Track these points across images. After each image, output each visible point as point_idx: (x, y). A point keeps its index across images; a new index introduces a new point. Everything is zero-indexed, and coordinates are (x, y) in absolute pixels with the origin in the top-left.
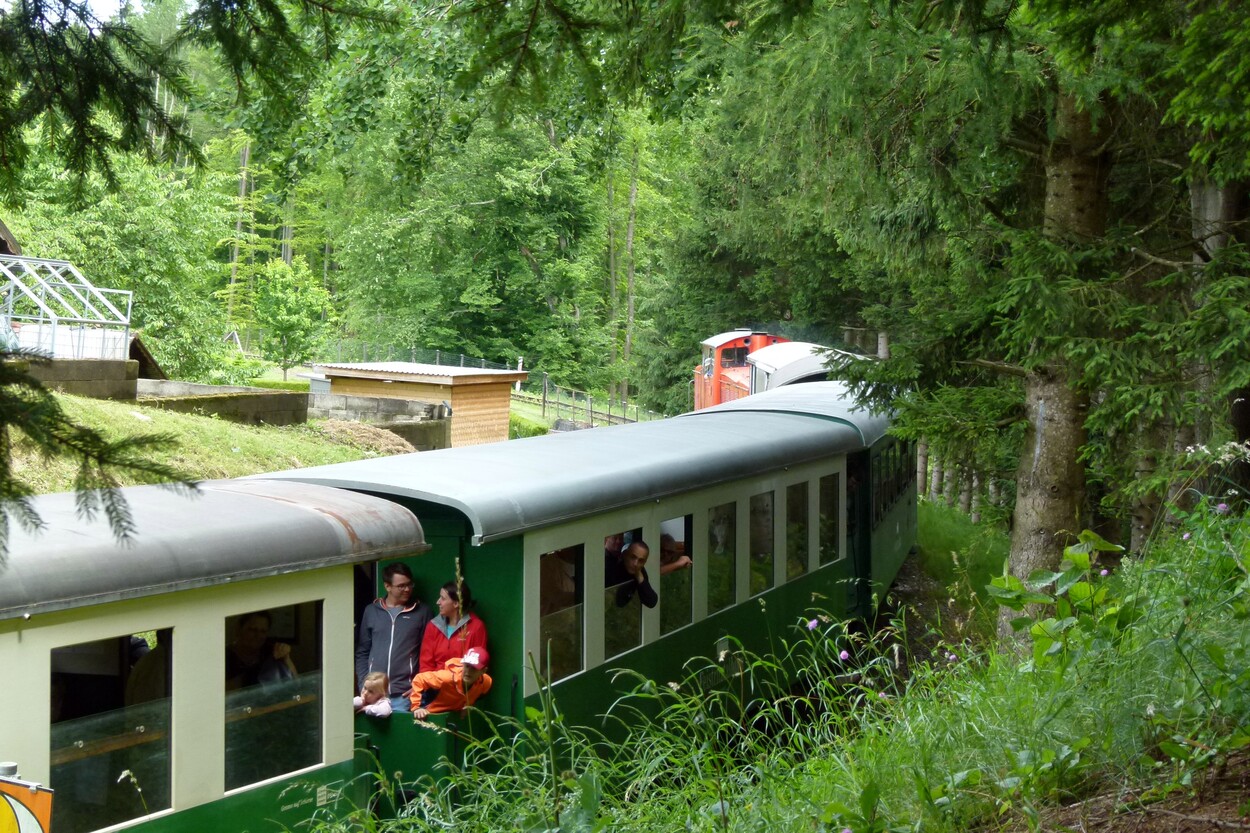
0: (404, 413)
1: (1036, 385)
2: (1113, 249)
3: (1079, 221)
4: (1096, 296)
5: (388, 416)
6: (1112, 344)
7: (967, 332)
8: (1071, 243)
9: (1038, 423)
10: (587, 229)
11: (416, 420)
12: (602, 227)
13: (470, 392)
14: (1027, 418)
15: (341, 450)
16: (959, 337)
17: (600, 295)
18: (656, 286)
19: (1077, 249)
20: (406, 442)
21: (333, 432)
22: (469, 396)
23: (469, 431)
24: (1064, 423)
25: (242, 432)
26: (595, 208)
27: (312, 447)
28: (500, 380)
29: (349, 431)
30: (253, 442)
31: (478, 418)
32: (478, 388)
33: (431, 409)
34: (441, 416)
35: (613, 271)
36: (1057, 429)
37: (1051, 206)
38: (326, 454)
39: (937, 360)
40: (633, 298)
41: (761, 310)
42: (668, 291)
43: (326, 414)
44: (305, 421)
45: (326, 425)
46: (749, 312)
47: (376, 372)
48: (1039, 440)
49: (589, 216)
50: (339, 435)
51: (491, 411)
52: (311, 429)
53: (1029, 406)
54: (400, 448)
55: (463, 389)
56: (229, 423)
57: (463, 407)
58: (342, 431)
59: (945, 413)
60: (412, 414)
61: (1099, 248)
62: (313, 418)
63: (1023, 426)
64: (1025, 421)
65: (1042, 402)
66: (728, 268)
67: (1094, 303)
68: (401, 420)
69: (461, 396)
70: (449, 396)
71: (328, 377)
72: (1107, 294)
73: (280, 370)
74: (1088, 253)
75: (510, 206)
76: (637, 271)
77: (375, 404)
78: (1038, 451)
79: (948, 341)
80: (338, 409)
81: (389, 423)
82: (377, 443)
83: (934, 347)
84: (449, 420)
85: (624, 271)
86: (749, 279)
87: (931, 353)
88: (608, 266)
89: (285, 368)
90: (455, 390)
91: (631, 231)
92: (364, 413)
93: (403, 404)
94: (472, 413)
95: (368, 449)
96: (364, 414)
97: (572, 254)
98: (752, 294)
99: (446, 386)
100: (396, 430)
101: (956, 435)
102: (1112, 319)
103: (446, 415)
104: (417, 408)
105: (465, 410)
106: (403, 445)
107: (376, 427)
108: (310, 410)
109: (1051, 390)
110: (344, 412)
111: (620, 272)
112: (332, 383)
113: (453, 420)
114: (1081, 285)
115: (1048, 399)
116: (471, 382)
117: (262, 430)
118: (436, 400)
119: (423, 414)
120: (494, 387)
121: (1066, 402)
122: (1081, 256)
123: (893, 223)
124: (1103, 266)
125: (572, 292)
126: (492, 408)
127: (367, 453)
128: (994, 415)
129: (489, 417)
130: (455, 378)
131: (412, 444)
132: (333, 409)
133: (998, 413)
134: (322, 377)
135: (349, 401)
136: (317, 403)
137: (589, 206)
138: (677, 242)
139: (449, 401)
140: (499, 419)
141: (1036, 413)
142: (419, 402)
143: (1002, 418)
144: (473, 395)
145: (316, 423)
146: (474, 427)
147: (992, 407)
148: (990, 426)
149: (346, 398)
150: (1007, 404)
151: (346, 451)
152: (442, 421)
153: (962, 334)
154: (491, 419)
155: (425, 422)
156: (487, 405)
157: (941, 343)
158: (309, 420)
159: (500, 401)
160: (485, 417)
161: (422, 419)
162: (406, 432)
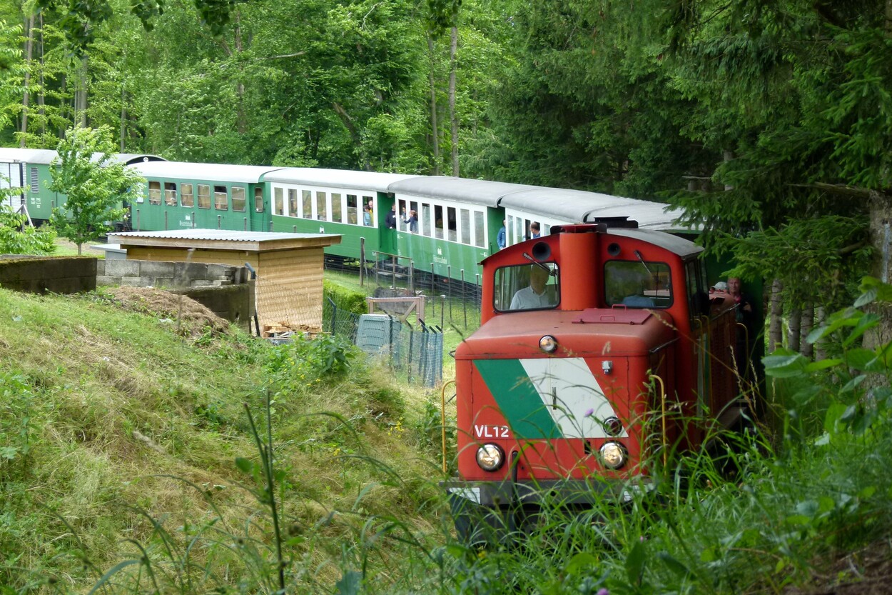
0: (203, 278)
1: (881, 207)
5: (186, 282)
7: (804, 155)
9: (884, 250)
10: (406, 81)
11: (217, 284)
12: (421, 81)
13: (279, 259)
14: (872, 244)
15: (134, 318)
16: (795, 161)
17: (423, 153)
20: (204, 308)
21: (125, 299)
22: (277, 262)
23: (279, 301)
25: (24, 301)
26: (414, 58)
27: (102, 315)
28: (312, 244)
29: (142, 297)
30: (35, 310)
31: (289, 286)
33: (232, 272)
34: (243, 280)
35: (435, 128)
38: (117, 322)
39: (772, 188)
40: (457, 157)
41: (596, 163)
42: (495, 146)
43: (118, 280)
44: (94, 288)
45: (120, 293)
46: (582, 164)
47: (176, 239)
48: (885, 268)
49: (407, 67)
50: (131, 301)
51: (303, 278)
52: (101, 296)
53: (874, 231)
54: (199, 314)
55: (272, 256)
56: (10, 292)
57: (272, 275)
58: (135, 298)
59: (783, 244)
60: (211, 279)
62: (102, 285)
63: (867, 252)
64: (870, 248)
65: (887, 226)
66: (558, 118)
68: (200, 285)
69: (270, 263)
70: (256, 263)
73: (74, 245)
75: (321, 58)
76: (463, 126)
77: (171, 269)
78: (885, 279)
79: (783, 166)
80: (131, 275)
81: (187, 288)
82: (174, 310)
83: (769, 174)
84: (253, 285)
85: (446, 127)
86: (583, 127)
87: (767, 180)
89: (79, 243)
90: (263, 256)
91: (454, 82)
92: (159, 279)
93: (202, 268)
94: (282, 281)
95: (164, 317)
96: (160, 281)
97: (392, 107)
98: (587, 145)
99: (252, 253)
100: (194, 295)
101: (795, 266)
103: (249, 278)
104: (217, 272)
105: (274, 278)
106: (202, 311)
107: (173, 292)
108: (99, 278)
110: (137, 279)
111: (443, 129)
112: (128, 253)
113: (256, 283)
116: (280, 246)
117: (47, 298)
118: (239, 265)
119: (224, 278)
120: (303, 252)
123: (733, 55)
125: (390, 151)
126: (304, 275)
127: (163, 321)
128: (836, 242)
129: (301, 285)
130: (261, 243)
131: (213, 311)
132: (126, 276)
133: (840, 240)
134: (117, 247)
135: (143, 266)
136: (108, 270)
137: (407, 56)
138: (501, 90)
139: (253, 266)
140: (311, 287)
141: (882, 238)
142: (220, 267)
143: (845, 245)
144: (283, 262)
145: (106, 291)
146: (285, 297)
147: (834, 233)
148: (832, 254)
149: (140, 263)
150: (849, 229)
151: (140, 319)
152: (245, 285)
153: (799, 158)
154: (304, 288)
155: (226, 286)
156: (298, 272)
157: (776, 169)
158: (98, 288)
159: (312, 268)
160: (296, 285)
161: (223, 283)
162: (205, 298)
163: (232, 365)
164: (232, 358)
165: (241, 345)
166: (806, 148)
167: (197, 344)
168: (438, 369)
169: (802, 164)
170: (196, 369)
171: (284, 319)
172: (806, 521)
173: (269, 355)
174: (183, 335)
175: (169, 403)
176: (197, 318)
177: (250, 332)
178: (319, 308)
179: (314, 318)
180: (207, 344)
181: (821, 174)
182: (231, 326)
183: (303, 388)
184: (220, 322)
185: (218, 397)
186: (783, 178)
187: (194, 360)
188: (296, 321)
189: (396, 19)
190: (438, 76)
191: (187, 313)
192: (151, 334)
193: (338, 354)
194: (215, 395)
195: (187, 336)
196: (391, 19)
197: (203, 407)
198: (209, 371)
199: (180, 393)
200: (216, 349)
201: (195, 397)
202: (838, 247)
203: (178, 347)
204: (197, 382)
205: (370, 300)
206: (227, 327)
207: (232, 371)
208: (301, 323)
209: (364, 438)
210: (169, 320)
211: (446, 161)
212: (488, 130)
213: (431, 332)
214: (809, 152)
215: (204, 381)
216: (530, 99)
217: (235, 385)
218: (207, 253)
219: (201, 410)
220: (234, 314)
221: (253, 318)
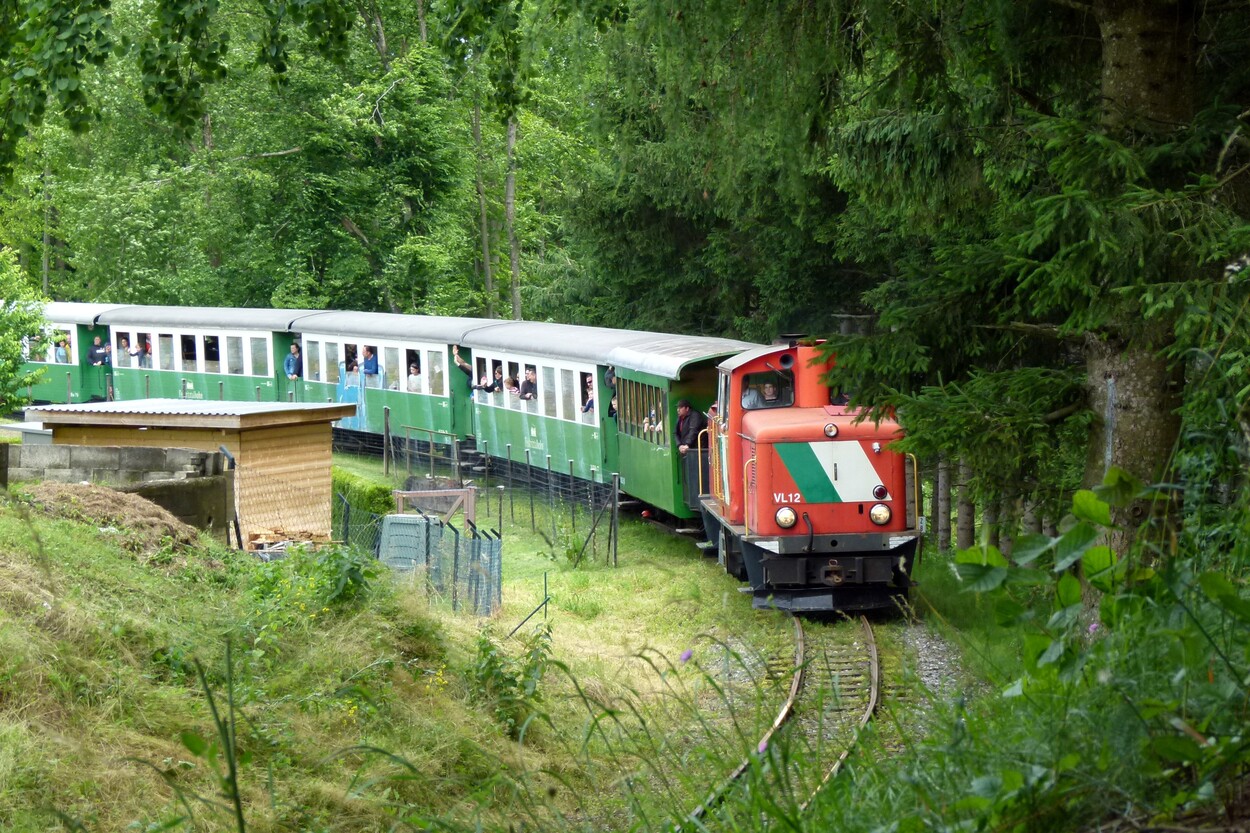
0: (159, 468)
1: (1102, 355)
2: (1204, 140)
3: (1154, 104)
4: (1178, 213)
5: (135, 474)
6: (1211, 288)
7: (994, 284)
8: (1139, 134)
9: (1107, 414)
10: (444, 187)
11: (180, 477)
12: (467, 184)
13: (269, 439)
14: (1090, 407)
15: (62, 527)
16: (982, 292)
17: (472, 288)
18: (553, 267)
19: (1149, 142)
21: (49, 500)
22: (266, 444)
23: (270, 498)
24: (1145, 411)
26: (455, 154)
28: (315, 418)
29: (73, 498)
31: (283, 478)
32: (280, 432)
33: (202, 460)
34: (217, 471)
35: (487, 251)
36: (1136, 421)
37: (1109, 81)
39: (949, 331)
40: (518, 290)
42: (572, 274)
43: (39, 473)
44: (5, 486)
45: (44, 491)
47: (122, 414)
48: (1110, 440)
49: (445, 167)
50: (58, 504)
51: (303, 466)
52: (15, 498)
53: (1093, 388)
54: (156, 520)
55: (258, 435)
57: (259, 462)
58: (64, 499)
59: (969, 408)
60: (172, 470)
61: (1182, 138)
62: (17, 482)
63: (1084, 419)
64: (1087, 412)
65: (1111, 381)
67: (1175, 225)
68: (156, 479)
69: (255, 445)
70: (237, 446)
71: (47, 425)
72: (1195, 209)
74: (1165, 148)
75: (324, 158)
76: (526, 250)
77: (115, 457)
78: (1109, 455)
79: (965, 299)
80: (57, 467)
81: (138, 484)
82: (119, 514)
83: (945, 310)
84: (231, 477)
85: (503, 250)
87: (943, 319)
88: (479, 242)
90: (245, 436)
91: (512, 187)
92: (98, 470)
93: (158, 454)
94: (273, 470)
95: (105, 524)
96: (100, 473)
97: (426, 222)
99: (230, 431)
100: (148, 493)
101: (985, 439)
102: (1201, 250)
103: (226, 467)
104: (180, 459)
105: (263, 466)
106: (159, 516)
107: (117, 490)
108: (12, 471)
109: (1123, 363)
110: (66, 472)
111: (498, 252)
112: (54, 435)
113: (237, 474)
114: (1155, 198)
115: (1119, 376)
116: (270, 422)
118: (212, 449)
119: (190, 468)
120: (304, 429)
121: (1148, 378)
122: (1154, 153)
123: (902, 143)
124: (1188, 167)
125: (424, 285)
126: (305, 461)
127: (103, 530)
128: (1041, 405)
129: (300, 475)
130: (243, 417)
131: (175, 514)
132: (50, 467)
133: (1046, 401)
134: (38, 426)
135: (75, 454)
136: (25, 459)
137: (444, 151)
138: (580, 200)
139: (232, 450)
140: (315, 478)
141: (1104, 398)
142: (185, 453)
143: (1053, 409)
144: (273, 443)
145: (22, 489)
146: (277, 492)
147: (1037, 392)
148: (1036, 421)
149: (70, 450)
150: (1059, 386)
151: (71, 528)
152: (220, 478)
153: (986, 288)
154: (304, 479)
155: (192, 480)
156: (295, 457)
157: (955, 304)
158: (11, 485)
159: (315, 451)
160: (294, 476)
161: (189, 475)
162: (164, 496)
163: (203, 590)
164: (202, 581)
165: (216, 562)
166: (996, 273)
167: (152, 562)
168: (494, 589)
169: (991, 296)
170: (152, 597)
171: (277, 524)
172: (984, 805)
173: (256, 576)
174: (132, 549)
175: (113, 646)
176: (152, 525)
177: (229, 543)
178: (326, 507)
179: (319, 521)
180: (168, 562)
181: (1017, 309)
182: (202, 535)
183: (305, 621)
184: (185, 530)
185: (182, 637)
186: (964, 316)
187: (149, 585)
188: (294, 526)
189: (429, 102)
190: (490, 179)
191: (139, 519)
192: (87, 549)
193: (353, 572)
194: (179, 634)
195: (139, 551)
196: (423, 101)
197: (163, 651)
198: (169, 600)
199: (129, 633)
200: (180, 568)
201: (150, 637)
202: (1046, 411)
203: (125, 568)
204: (154, 616)
205: (399, 494)
206: (194, 537)
207: (203, 600)
208: (301, 528)
209: (391, 691)
210: (112, 529)
211: (503, 297)
212: (562, 251)
213: (483, 536)
214: (1000, 280)
215: (163, 614)
216: (621, 212)
217: (207, 619)
218: (166, 432)
219: (159, 655)
220: (206, 518)
221: (232, 524)
